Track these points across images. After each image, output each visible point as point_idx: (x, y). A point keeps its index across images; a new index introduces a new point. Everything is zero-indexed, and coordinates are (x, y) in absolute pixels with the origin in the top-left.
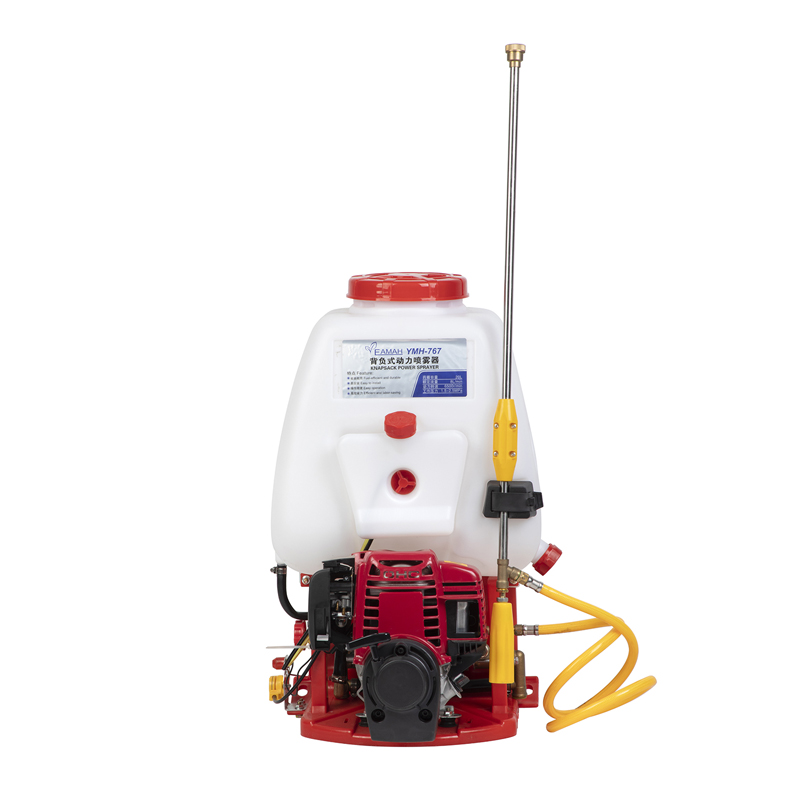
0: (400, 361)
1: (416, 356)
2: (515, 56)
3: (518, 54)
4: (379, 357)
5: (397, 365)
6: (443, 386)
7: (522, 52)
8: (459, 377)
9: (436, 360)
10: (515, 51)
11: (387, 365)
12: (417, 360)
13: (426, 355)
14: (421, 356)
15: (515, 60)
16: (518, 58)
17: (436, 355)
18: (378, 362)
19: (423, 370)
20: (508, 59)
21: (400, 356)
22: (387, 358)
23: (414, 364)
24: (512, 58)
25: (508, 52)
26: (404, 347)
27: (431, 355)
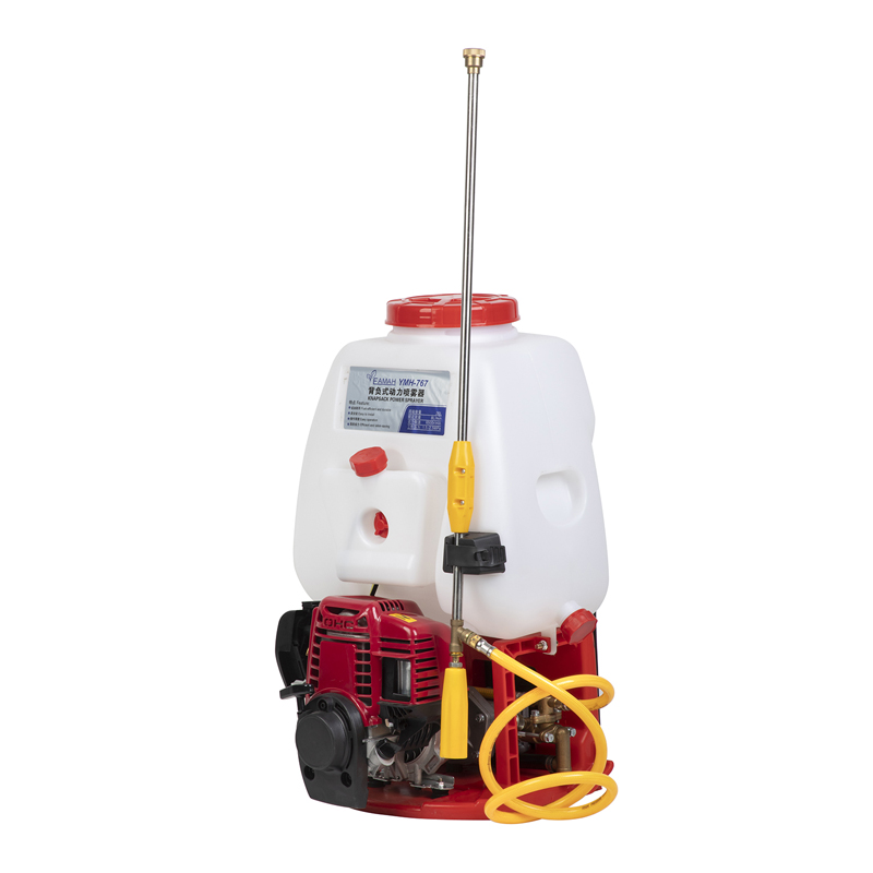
0: (393, 392)
1: (406, 387)
2: (474, 62)
3: (477, 59)
4: (376, 387)
5: (390, 396)
6: (424, 423)
7: (482, 58)
8: (439, 414)
9: (422, 393)
10: (474, 57)
11: (381, 396)
12: (406, 392)
13: (414, 387)
14: (410, 387)
15: (474, 66)
16: (477, 63)
17: (422, 388)
18: (375, 392)
19: (410, 403)
20: (467, 65)
21: (393, 387)
22: (383, 387)
23: (403, 396)
24: (470, 64)
25: (466, 57)
26: (398, 377)
27: (419, 387)
